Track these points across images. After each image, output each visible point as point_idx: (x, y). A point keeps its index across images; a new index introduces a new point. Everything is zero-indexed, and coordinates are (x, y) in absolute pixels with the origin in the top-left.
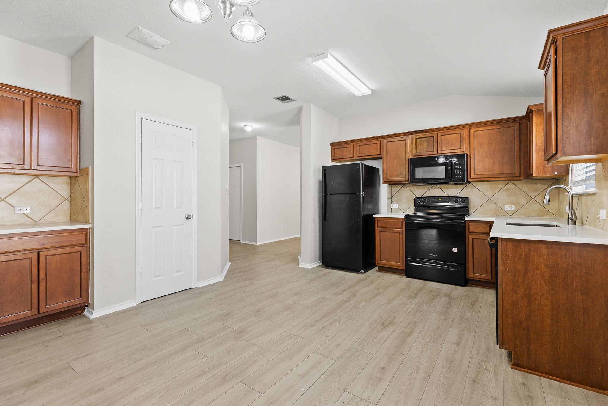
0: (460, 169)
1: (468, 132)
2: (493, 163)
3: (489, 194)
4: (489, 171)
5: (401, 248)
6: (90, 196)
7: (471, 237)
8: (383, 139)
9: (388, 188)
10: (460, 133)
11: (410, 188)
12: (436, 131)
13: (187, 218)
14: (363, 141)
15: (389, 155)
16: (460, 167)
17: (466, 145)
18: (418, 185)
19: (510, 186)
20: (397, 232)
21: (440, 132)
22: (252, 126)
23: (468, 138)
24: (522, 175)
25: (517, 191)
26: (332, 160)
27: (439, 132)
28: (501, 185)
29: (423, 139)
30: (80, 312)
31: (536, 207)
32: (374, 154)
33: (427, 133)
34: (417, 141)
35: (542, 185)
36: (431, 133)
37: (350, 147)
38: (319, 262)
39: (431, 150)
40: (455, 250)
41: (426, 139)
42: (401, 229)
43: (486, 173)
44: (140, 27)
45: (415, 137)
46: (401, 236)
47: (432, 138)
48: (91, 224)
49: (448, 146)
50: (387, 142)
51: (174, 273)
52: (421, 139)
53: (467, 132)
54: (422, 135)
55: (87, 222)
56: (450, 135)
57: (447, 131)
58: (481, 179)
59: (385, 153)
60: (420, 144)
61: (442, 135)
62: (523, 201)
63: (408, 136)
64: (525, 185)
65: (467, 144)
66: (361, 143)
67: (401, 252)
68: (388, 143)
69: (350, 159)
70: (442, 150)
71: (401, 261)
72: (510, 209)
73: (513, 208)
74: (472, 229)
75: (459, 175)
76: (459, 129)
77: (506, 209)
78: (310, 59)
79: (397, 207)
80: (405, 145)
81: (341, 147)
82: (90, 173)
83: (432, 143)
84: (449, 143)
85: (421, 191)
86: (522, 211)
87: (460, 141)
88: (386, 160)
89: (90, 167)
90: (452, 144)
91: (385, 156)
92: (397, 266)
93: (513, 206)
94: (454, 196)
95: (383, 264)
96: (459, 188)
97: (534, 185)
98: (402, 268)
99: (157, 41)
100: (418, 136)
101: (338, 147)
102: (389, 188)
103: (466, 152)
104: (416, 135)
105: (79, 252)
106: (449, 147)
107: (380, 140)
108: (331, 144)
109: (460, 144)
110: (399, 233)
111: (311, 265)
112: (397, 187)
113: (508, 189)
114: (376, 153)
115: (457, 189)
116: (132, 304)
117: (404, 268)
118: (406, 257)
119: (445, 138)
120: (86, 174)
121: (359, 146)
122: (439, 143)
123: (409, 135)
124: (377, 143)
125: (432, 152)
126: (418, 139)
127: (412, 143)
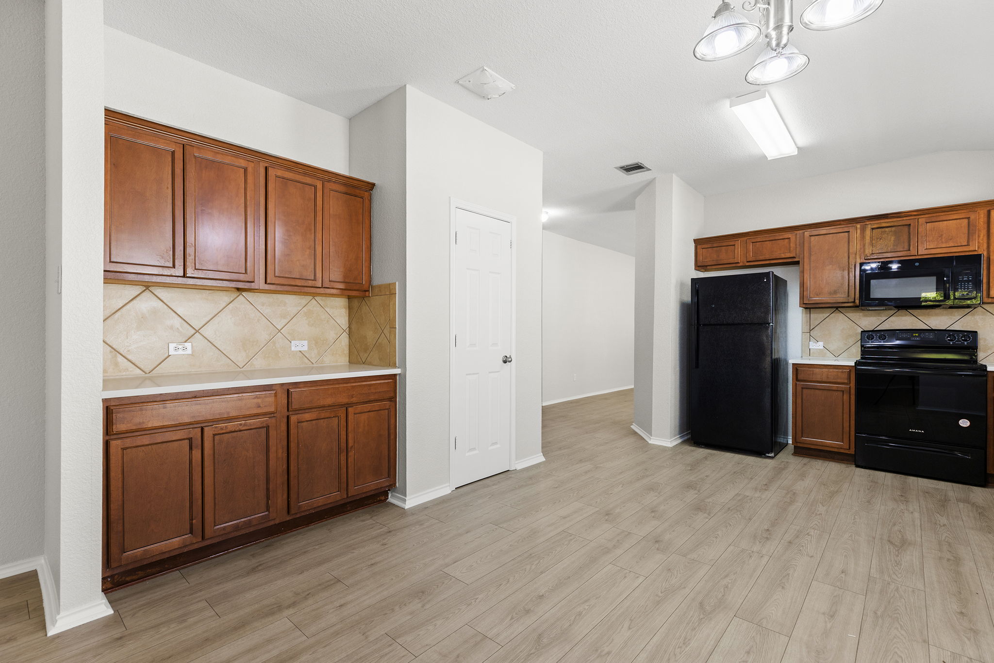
1: (986, 216)
5: (846, 416)
6: (397, 327)
8: (801, 232)
9: (804, 315)
10: (969, 218)
11: (850, 315)
12: (915, 215)
13: (505, 362)
14: (761, 235)
15: (813, 258)
16: (968, 278)
17: (981, 237)
18: (870, 309)
20: (837, 391)
21: (922, 216)
22: (547, 213)
23: (986, 227)
26: (697, 268)
27: (920, 217)
29: (887, 229)
30: (383, 498)
32: (783, 256)
33: (895, 220)
34: (873, 233)
36: (904, 218)
37: (734, 245)
38: (681, 436)
39: (904, 248)
40: (964, 423)
41: (893, 229)
42: (847, 384)
44: (485, 68)
45: (869, 227)
46: (846, 397)
47: (906, 228)
48: (398, 368)
49: (940, 242)
50: (811, 236)
51: (491, 446)
52: (883, 230)
53: (982, 216)
54: (884, 223)
55: (394, 366)
56: (945, 222)
57: (938, 214)
59: (806, 254)
60: (881, 239)
61: (927, 223)
63: (854, 225)
65: (984, 236)
66: (756, 239)
67: (846, 425)
68: (813, 238)
69: (734, 265)
70: (926, 249)
71: (846, 440)
76: (966, 211)
78: (727, 102)
79: (822, 348)
80: (847, 240)
81: (715, 245)
82: (397, 292)
83: (906, 237)
84: (942, 235)
85: (870, 321)
87: (967, 232)
88: (806, 267)
89: (397, 283)
90: (950, 238)
91: (806, 260)
92: (838, 448)
94: (944, 329)
95: (809, 444)
96: (954, 315)
98: (847, 452)
99: (500, 86)
100: (875, 224)
101: (709, 246)
102: (806, 313)
103: (980, 250)
104: (872, 223)
105: (386, 409)
106: (942, 242)
107: (796, 232)
108: (695, 241)
109: (966, 238)
110: (843, 391)
111: (671, 441)
112: (823, 313)
114: (788, 255)
115: (951, 317)
116: (445, 490)
117: (852, 451)
118: (856, 432)
119: (934, 228)
120: (387, 293)
121: (753, 243)
122: (922, 237)
123: (857, 223)
124: (789, 238)
125: (906, 252)
126: (876, 230)
127: (863, 237)
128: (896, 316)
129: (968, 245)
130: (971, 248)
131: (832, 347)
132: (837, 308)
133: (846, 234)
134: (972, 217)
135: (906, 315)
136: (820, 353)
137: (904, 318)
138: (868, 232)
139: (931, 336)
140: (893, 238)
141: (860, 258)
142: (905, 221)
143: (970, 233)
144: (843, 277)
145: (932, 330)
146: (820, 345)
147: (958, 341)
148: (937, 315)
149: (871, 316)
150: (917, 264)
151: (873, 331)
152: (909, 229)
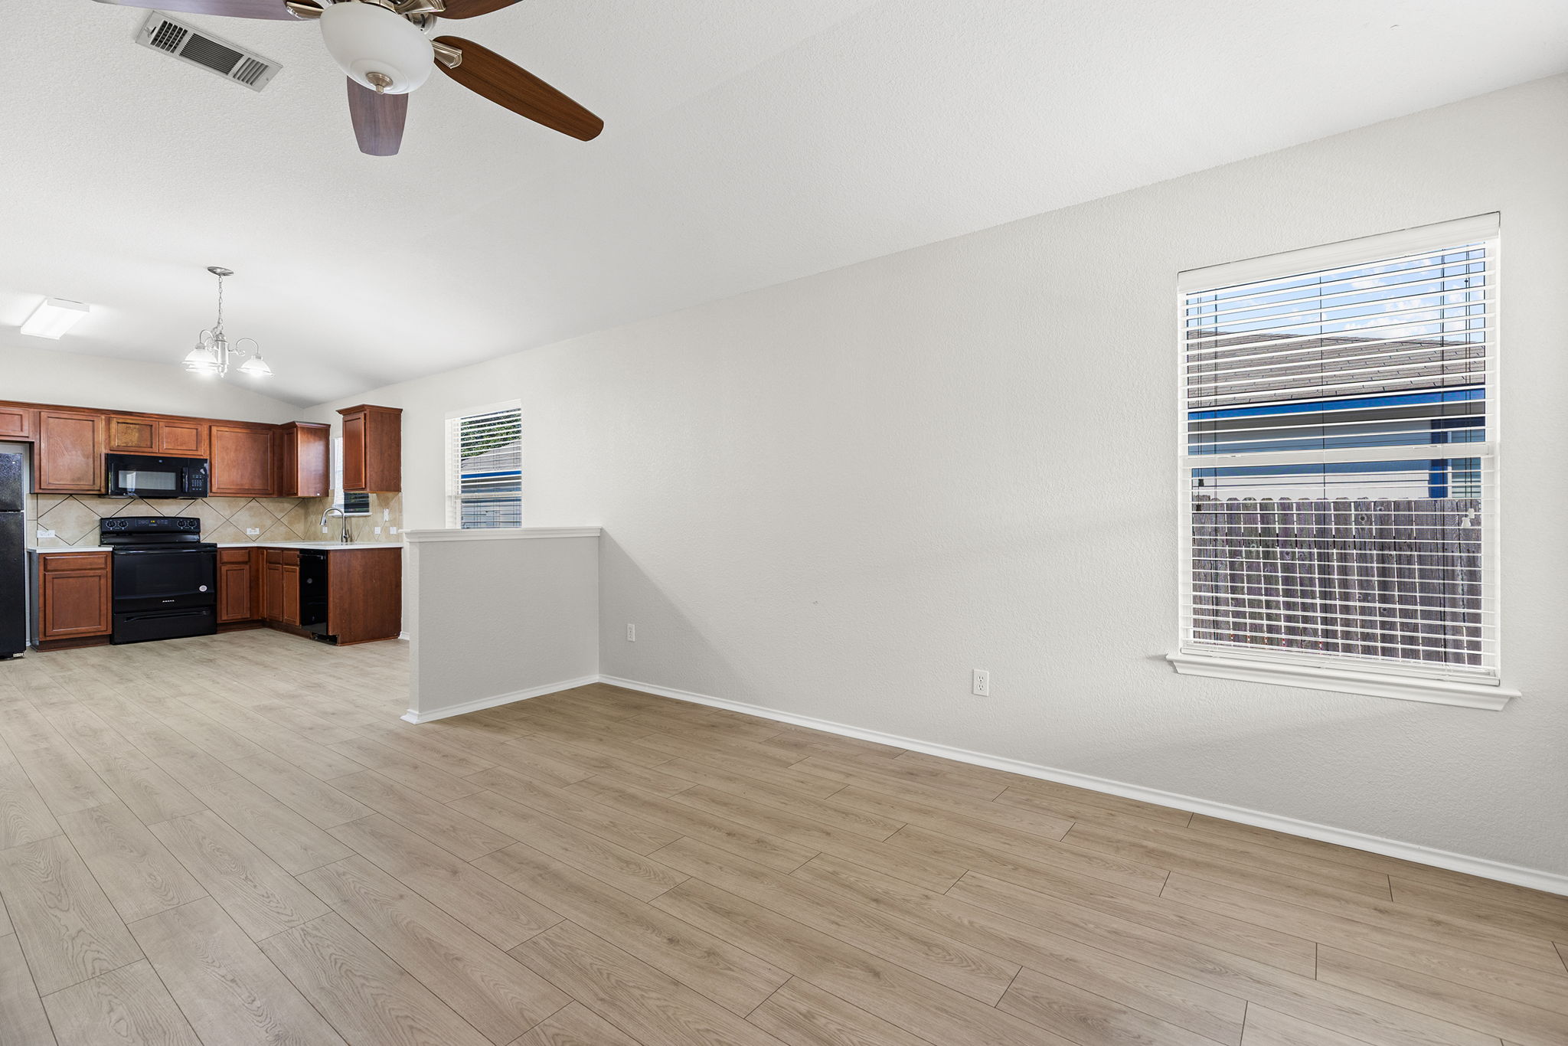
0: (199, 479)
1: (208, 431)
2: (242, 476)
3: (227, 513)
4: (237, 485)
7: (224, 569)
10: (197, 429)
12: (154, 418)
17: (205, 445)
19: (253, 503)
20: (94, 576)
23: (208, 439)
24: (276, 492)
25: (262, 511)
27: (160, 420)
28: (242, 502)
29: (131, 426)
31: (283, 529)
33: (139, 418)
34: (119, 427)
35: (289, 505)
36: (147, 419)
39: (147, 445)
40: (203, 589)
41: (137, 426)
42: (103, 569)
43: (232, 487)
45: (115, 420)
46: (103, 581)
47: (149, 428)
49: (176, 444)
50: (49, 417)
52: (128, 425)
53: (205, 430)
54: (129, 419)
56: (179, 429)
57: (173, 421)
58: (223, 494)
60: (125, 433)
61: (166, 427)
62: (268, 522)
63: (100, 415)
64: (271, 504)
65: (207, 445)
68: (51, 421)
70: (165, 448)
71: (103, 622)
72: (254, 533)
73: (257, 531)
74: (225, 559)
75: (199, 487)
76: (194, 424)
77: (248, 533)
79: (54, 536)
80: (91, 428)
83: (148, 435)
84: (177, 439)
85: (110, 509)
86: (268, 534)
87: (194, 440)
90: (183, 443)
93: (258, 529)
94: (173, 516)
97: (281, 505)
98: (107, 633)
100: (122, 419)
103: (204, 456)
104: (118, 417)
106: (178, 445)
109: (194, 444)
110: (100, 576)
112: (55, 500)
113: (251, 508)
117: (111, 633)
119: (171, 432)
122: (162, 437)
123: (102, 414)
124: (22, 415)
125: (148, 449)
126: (122, 424)
127: (108, 429)
128: (135, 504)
129: (197, 450)
130: (199, 453)
131: (65, 536)
132: (71, 495)
133: (90, 422)
134: (199, 429)
135: (142, 504)
136: (52, 542)
137: (140, 506)
138: (114, 425)
139: (166, 522)
140: (137, 434)
141: (106, 449)
142: (148, 421)
143: (198, 442)
144: (87, 464)
145: (165, 518)
146: (52, 534)
147: (187, 526)
148: (168, 504)
149: (109, 504)
150: (160, 461)
151: (110, 518)
152: (151, 429)
